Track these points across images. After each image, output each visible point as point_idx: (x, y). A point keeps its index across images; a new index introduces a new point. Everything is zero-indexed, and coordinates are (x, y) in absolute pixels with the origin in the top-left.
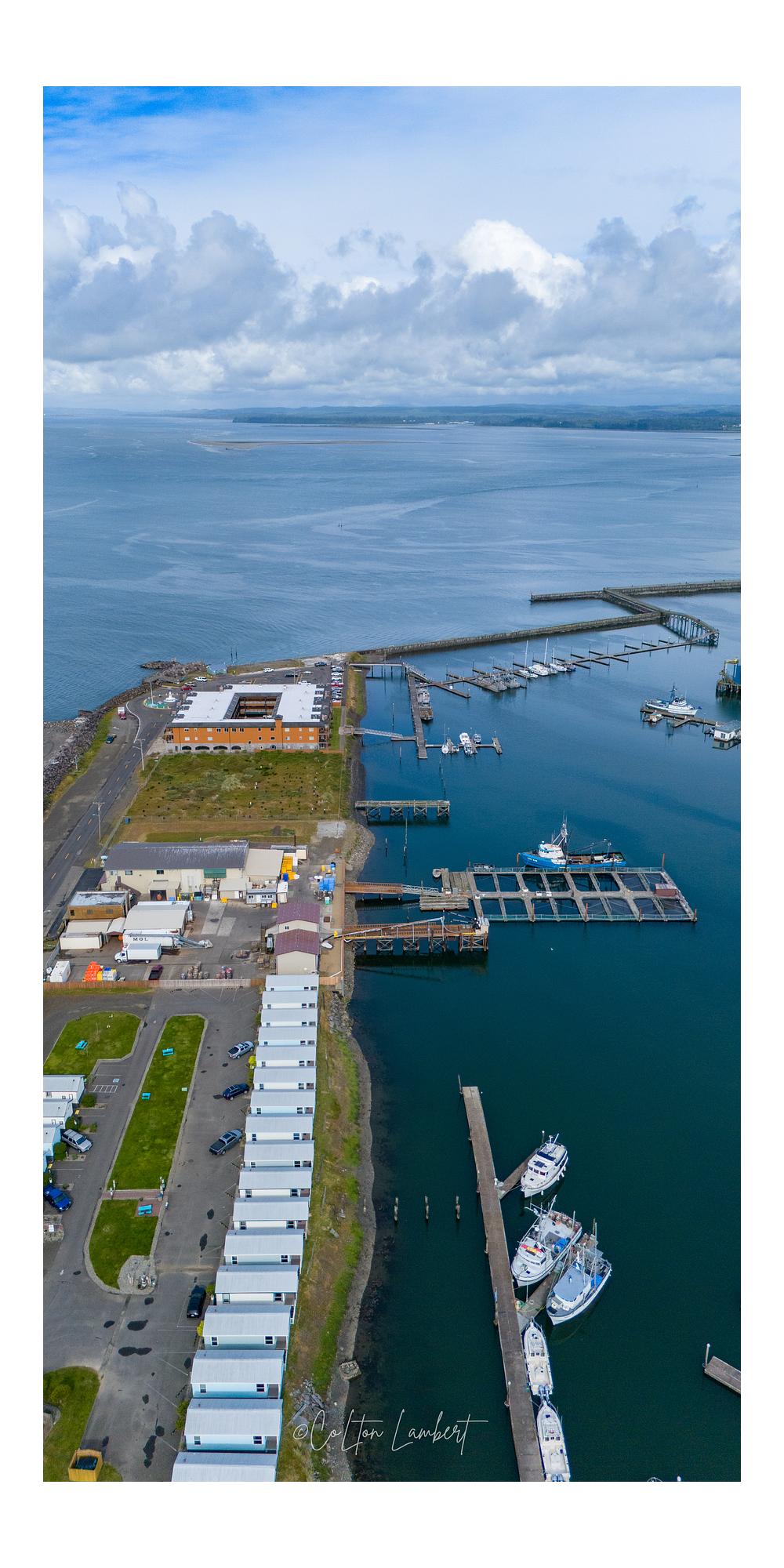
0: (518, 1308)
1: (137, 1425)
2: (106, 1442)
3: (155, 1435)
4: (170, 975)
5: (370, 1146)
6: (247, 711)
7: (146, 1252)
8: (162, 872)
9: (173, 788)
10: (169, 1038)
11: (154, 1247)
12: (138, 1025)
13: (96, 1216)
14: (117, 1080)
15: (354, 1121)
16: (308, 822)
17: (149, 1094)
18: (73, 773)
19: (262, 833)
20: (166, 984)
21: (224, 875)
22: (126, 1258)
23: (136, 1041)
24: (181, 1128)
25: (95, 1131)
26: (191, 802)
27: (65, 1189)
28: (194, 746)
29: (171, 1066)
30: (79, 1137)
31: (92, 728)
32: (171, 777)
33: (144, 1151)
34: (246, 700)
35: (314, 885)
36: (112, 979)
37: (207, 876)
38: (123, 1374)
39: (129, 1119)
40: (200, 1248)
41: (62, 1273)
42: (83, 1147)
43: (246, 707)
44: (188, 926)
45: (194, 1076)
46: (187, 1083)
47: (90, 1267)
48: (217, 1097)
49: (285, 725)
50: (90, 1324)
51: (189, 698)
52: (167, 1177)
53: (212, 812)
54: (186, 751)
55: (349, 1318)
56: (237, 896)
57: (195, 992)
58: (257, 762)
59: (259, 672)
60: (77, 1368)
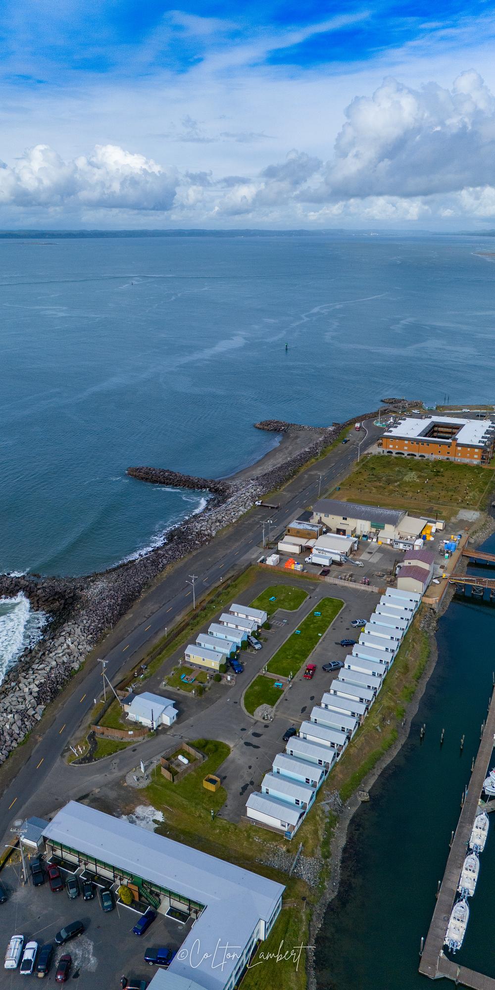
0: (479, 803)
1: (242, 777)
2: (225, 778)
3: (249, 783)
4: (333, 576)
5: (422, 696)
6: (439, 434)
7: (273, 704)
8: (346, 519)
9: (373, 475)
10: (320, 608)
11: (277, 703)
12: (306, 597)
13: (253, 681)
14: (286, 621)
15: (416, 679)
16: (454, 508)
17: (300, 632)
18: (316, 458)
19: (420, 510)
20: (329, 579)
21: (383, 528)
22: (262, 704)
23: (302, 605)
24: (311, 654)
25: (266, 642)
26: (381, 484)
27: (242, 663)
28: (394, 452)
29: (317, 622)
30: (256, 641)
31: (336, 433)
32: (374, 469)
33: (287, 658)
34: (439, 427)
35: (442, 546)
36: (299, 570)
37: (372, 526)
38: (243, 753)
39: (285, 641)
40: (301, 712)
41: (228, 700)
42: (257, 647)
43: (438, 432)
44: (353, 553)
45: (328, 630)
46: (323, 633)
47: (243, 701)
48: (336, 643)
49: (458, 445)
50: (235, 727)
51: (400, 421)
52: (295, 674)
53: (391, 492)
54: (389, 454)
55: (373, 773)
56: (388, 542)
57: (345, 588)
58: (434, 467)
59: (459, 411)
60: (222, 743)
